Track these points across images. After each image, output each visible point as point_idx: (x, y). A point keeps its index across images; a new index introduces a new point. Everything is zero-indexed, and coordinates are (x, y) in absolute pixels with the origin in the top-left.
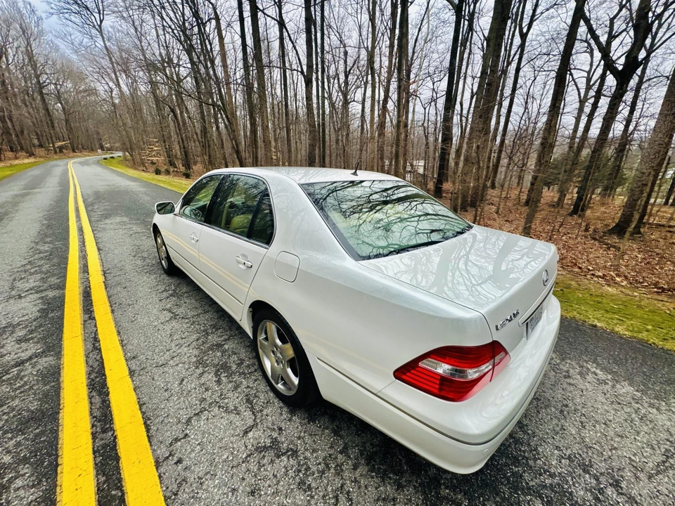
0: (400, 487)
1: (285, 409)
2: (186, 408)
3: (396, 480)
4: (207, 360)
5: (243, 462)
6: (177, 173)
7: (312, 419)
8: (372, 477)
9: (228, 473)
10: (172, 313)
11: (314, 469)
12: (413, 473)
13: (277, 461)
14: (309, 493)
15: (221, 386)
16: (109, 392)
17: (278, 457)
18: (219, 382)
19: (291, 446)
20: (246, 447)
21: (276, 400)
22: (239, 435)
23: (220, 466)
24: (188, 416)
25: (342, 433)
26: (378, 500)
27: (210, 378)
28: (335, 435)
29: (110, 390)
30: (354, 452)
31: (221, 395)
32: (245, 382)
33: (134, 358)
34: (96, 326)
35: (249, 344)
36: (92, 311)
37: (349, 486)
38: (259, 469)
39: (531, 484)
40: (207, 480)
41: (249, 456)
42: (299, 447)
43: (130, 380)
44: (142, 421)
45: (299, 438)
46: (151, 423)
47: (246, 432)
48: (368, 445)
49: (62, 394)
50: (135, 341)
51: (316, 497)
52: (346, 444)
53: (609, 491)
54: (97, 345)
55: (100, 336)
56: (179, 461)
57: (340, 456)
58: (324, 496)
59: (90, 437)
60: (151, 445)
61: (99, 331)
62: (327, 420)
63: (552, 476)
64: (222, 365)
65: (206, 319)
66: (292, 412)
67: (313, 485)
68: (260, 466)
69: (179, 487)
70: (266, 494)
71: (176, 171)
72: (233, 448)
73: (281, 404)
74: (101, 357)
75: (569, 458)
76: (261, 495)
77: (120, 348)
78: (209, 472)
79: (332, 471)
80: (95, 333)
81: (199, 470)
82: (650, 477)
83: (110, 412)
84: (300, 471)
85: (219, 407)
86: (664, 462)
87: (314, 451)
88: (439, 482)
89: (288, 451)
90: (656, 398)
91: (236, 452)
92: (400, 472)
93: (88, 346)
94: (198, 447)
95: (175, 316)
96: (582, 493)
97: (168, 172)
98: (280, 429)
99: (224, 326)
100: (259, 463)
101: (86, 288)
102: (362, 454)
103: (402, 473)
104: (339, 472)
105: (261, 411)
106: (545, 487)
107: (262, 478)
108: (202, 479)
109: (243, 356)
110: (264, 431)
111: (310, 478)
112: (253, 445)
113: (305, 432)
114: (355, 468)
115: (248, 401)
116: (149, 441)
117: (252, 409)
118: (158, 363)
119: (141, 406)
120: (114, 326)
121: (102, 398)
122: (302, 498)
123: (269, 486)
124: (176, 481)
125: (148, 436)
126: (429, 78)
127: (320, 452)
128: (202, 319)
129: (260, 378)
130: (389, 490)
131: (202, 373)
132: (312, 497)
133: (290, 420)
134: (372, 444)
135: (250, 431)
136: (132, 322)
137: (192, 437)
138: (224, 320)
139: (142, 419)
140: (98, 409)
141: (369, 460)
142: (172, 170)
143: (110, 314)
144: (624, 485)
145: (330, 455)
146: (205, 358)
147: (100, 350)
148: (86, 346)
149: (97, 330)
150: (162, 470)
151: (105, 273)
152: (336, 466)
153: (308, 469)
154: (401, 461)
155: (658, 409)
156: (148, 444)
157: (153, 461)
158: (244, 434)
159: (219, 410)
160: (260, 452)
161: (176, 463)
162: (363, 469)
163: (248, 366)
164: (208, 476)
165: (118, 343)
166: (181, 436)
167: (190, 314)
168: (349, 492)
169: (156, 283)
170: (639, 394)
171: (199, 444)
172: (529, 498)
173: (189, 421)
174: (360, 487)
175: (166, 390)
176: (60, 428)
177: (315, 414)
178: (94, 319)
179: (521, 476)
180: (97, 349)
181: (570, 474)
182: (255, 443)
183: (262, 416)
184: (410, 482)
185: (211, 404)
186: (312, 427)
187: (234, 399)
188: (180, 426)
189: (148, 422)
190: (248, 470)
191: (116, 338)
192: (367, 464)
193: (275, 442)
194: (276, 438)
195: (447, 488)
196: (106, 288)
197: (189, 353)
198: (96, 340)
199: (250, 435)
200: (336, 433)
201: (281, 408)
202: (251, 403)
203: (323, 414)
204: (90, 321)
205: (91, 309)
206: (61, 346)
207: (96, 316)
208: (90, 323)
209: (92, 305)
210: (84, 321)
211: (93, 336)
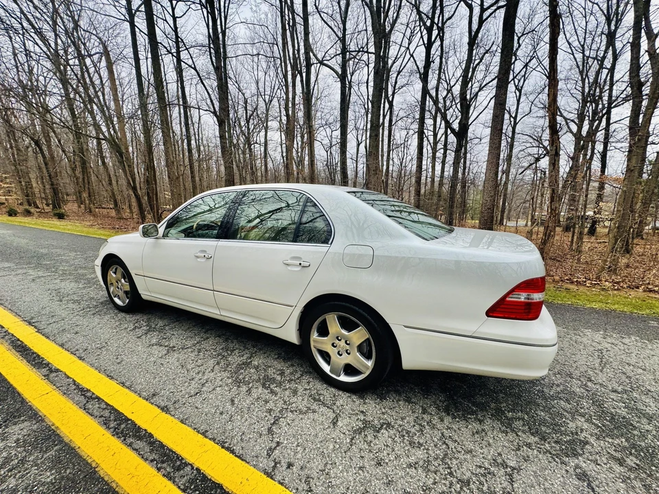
0: (481, 422)
1: (354, 397)
2: (258, 422)
3: (474, 418)
4: (244, 378)
5: (351, 445)
6: (42, 214)
7: (382, 397)
8: (458, 422)
9: (345, 457)
10: (165, 346)
11: (413, 430)
12: (482, 410)
13: (380, 435)
14: (423, 447)
15: (279, 395)
16: (150, 433)
17: (378, 432)
18: (272, 392)
19: (381, 421)
20: (344, 433)
21: (341, 393)
22: (329, 427)
23: (333, 455)
24: (266, 427)
25: (413, 400)
26: (474, 434)
27: (259, 391)
28: (409, 403)
29: (149, 430)
30: (433, 410)
31: (285, 402)
32: (300, 387)
33: (154, 395)
34: (68, 377)
35: (276, 356)
36: (48, 364)
37: (447, 433)
38: (370, 446)
39: (551, 393)
40: (330, 469)
41: (352, 439)
42: (389, 420)
43: (168, 416)
44: (218, 447)
45: (383, 413)
46: (230, 445)
47: (334, 423)
48: (438, 402)
49: (82, 454)
50: (141, 381)
51: (430, 448)
52: (422, 407)
53: (589, 384)
54: (89, 394)
55: (86, 385)
56: (290, 465)
57: (425, 416)
58: (435, 446)
59: (165, 480)
60: (248, 463)
61: (78, 381)
62: (394, 395)
63: (558, 386)
64: (264, 378)
65: (212, 344)
66: (362, 397)
67: (421, 441)
68: (369, 444)
69: (308, 484)
70: (390, 461)
71: (40, 212)
72: (333, 438)
73: (348, 394)
74: (107, 404)
75: (559, 374)
76: (387, 463)
78: (327, 463)
79: (427, 427)
80: (75, 384)
81: (317, 464)
82: (601, 371)
83: (171, 450)
84: (404, 436)
85: (292, 411)
86: (602, 362)
87: (403, 419)
88: (502, 410)
89: (382, 426)
90: (574, 330)
91: (338, 441)
92: (473, 413)
93: (77, 399)
94: (299, 448)
95: (172, 349)
96: (578, 390)
97: (28, 213)
98: (362, 412)
99: (237, 346)
100: (365, 441)
101: (13, 342)
102: (439, 410)
103: (475, 412)
104: (433, 427)
105: (335, 404)
106: (559, 393)
107: (377, 451)
108: (325, 470)
109: (279, 366)
110: (349, 417)
111: (415, 438)
112: (349, 431)
113: (384, 408)
114: (442, 420)
115: (315, 399)
116: (242, 460)
117: (324, 405)
118: (189, 393)
119: (204, 434)
120: (96, 372)
121: (146, 442)
122: (421, 452)
123: (388, 454)
124: (301, 481)
125: (236, 456)
126: (322, 128)
127: (407, 418)
128: (205, 345)
129: (311, 380)
130: (477, 426)
131: (249, 389)
132: (428, 449)
133: (365, 403)
134: (440, 401)
135: (337, 421)
136: (118, 363)
137: (286, 442)
138: (233, 343)
139: (216, 445)
140: (150, 452)
141: (447, 412)
142: (32, 210)
143: (79, 361)
144: (593, 379)
145: (417, 417)
146: (241, 377)
147: (98, 398)
148: (73, 399)
149: (74, 381)
150: (278, 478)
151: (30, 323)
152: (428, 423)
153: (408, 432)
154: (468, 405)
155: (579, 336)
156: (243, 463)
157: (263, 475)
158: (334, 425)
159: (293, 414)
160: (360, 433)
161: (288, 467)
162: (448, 420)
163: (291, 374)
164: (329, 466)
165: (119, 387)
166: (274, 445)
167: (189, 343)
168: (450, 436)
169: (117, 324)
170: (565, 330)
171: (298, 446)
172: (556, 401)
173: (270, 430)
174: (455, 431)
175: (221, 413)
176: (114, 485)
177: (382, 394)
178: (57, 370)
179: (543, 391)
180: (93, 399)
181: (566, 381)
182: (349, 428)
183: (338, 407)
184: (484, 416)
185: (281, 411)
186: (388, 403)
187: (301, 402)
188: (265, 438)
189: (226, 445)
190: (361, 449)
192: (448, 414)
193: (365, 422)
194: (364, 420)
195: (509, 412)
196: (48, 338)
197: (220, 377)
198: (83, 391)
199: (340, 423)
200: (408, 401)
201: (350, 397)
202: (320, 400)
203: (388, 392)
204: (54, 374)
205: (44, 362)
206: (31, 408)
207: (58, 367)
208: (57, 376)
209: (42, 358)
210: (45, 376)
211: (74, 387)
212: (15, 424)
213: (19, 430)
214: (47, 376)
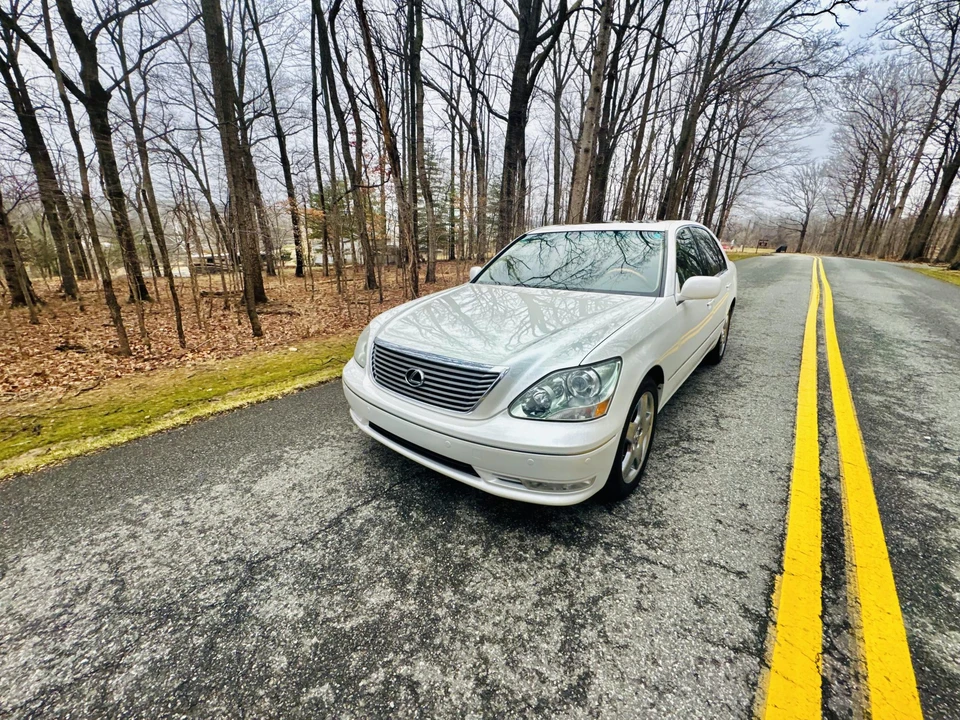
34: (821, 461)
36: (824, 490)
54: (822, 439)
55: (817, 447)
61: (818, 453)
77: (797, 423)
120: (796, 447)
136: (771, 439)
143: (795, 465)
147: (819, 433)
149: (820, 455)
178: (823, 475)
180: (823, 436)
191: (798, 432)
198: (823, 445)
204: (830, 474)
205: (826, 496)
206: (870, 464)
207: (818, 477)
208: (829, 470)
209: (822, 503)
210: (839, 480)
211: (826, 451)
212: (888, 464)
213: (887, 459)
214: (838, 478)
